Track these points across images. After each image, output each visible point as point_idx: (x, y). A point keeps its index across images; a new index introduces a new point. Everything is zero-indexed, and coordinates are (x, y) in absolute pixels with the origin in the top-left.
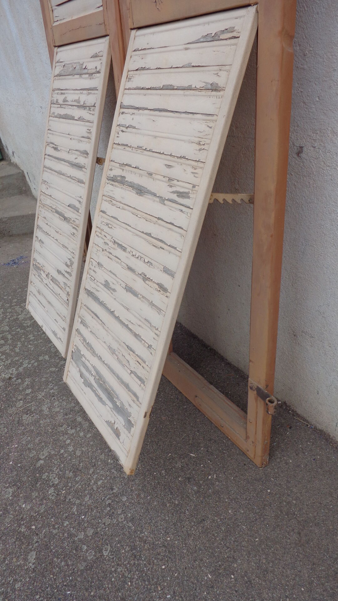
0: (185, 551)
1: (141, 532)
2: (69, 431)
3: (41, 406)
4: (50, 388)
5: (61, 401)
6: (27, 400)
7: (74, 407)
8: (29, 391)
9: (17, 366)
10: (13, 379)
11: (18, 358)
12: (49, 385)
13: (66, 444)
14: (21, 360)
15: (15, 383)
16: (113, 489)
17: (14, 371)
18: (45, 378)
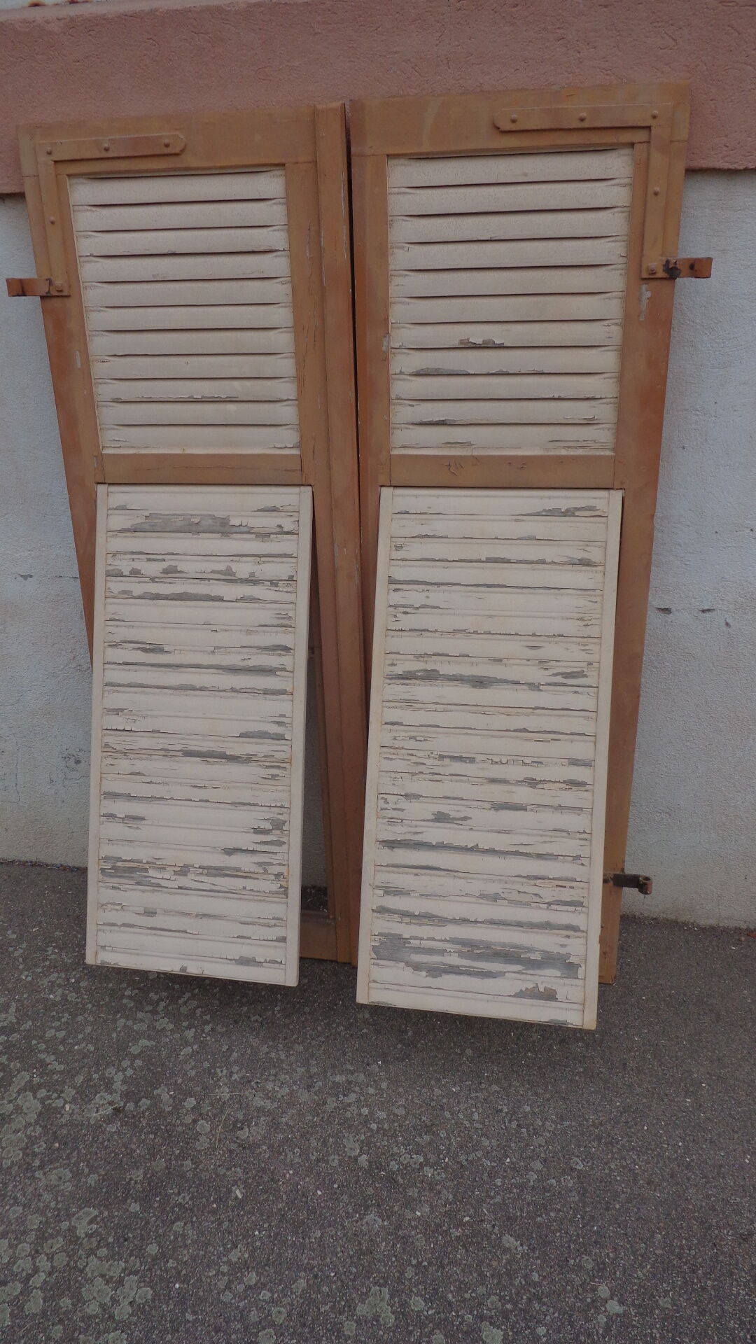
2: (347, 1100)
3: (248, 1105)
4: (226, 1075)
5: (272, 1078)
6: (210, 1114)
7: (308, 1071)
8: (191, 1102)
9: (102, 1088)
10: (126, 1108)
11: (82, 1078)
12: (216, 1073)
13: (366, 1116)
14: (96, 1076)
15: (142, 1109)
16: (501, 1111)
17: (109, 1097)
18: (192, 1069)
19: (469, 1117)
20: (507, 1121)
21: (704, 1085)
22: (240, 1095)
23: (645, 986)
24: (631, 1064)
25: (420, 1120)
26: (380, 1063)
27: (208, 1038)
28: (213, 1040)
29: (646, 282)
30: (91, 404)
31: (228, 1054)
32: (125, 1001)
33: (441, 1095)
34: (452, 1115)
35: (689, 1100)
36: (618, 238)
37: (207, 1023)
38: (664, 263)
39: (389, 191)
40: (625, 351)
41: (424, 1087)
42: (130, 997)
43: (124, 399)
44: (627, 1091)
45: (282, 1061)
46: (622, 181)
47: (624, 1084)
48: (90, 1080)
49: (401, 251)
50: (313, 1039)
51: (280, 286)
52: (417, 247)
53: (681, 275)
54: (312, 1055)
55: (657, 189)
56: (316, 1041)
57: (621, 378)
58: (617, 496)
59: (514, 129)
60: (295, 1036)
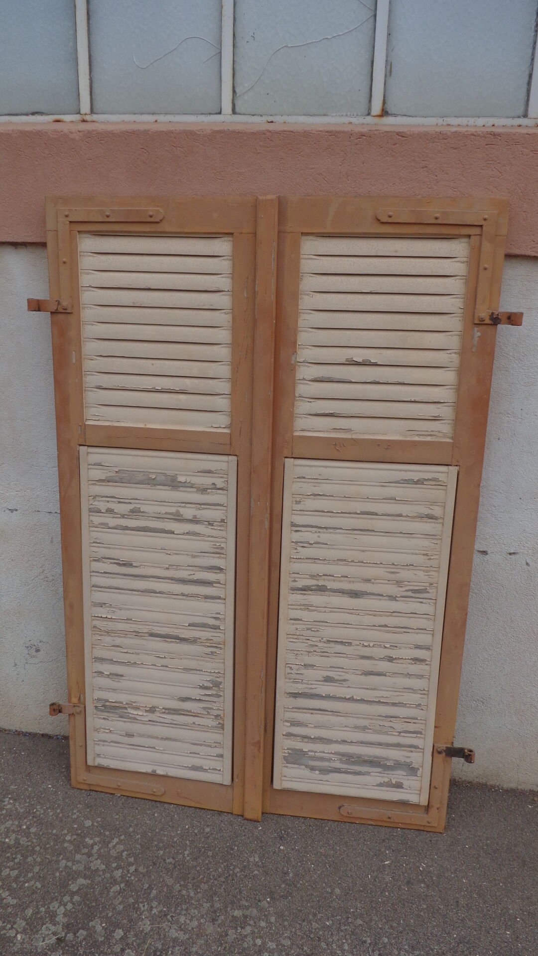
0: (475, 933)
1: (432, 950)
2: (244, 932)
3: (165, 936)
4: (147, 909)
5: (184, 912)
6: (135, 944)
7: (212, 906)
8: (119, 933)
9: (47, 920)
10: (67, 938)
11: (32, 911)
12: (139, 908)
13: (260, 946)
14: (43, 909)
15: (79, 939)
16: (365, 942)
17: (53, 928)
18: (120, 904)
19: (341, 947)
20: (370, 951)
21: (518, 919)
22: (158, 927)
23: (467, 837)
24: (462, 902)
25: (303, 949)
26: (268, 899)
27: (133, 878)
28: (137, 879)
29: (477, 326)
30: (80, 389)
31: (149, 891)
32: (66, 845)
33: (318, 928)
34: (327, 945)
35: (508, 933)
36: (458, 296)
37: (131, 864)
38: (490, 314)
39: (302, 256)
40: (461, 371)
41: (304, 921)
42: (70, 842)
43: (104, 386)
44: (461, 925)
45: (192, 898)
46: (462, 259)
47: (458, 919)
48: (38, 913)
49: (308, 297)
50: (215, 879)
51: (223, 315)
52: (318, 294)
53: (502, 322)
54: (215, 893)
55: (486, 266)
56: (218, 881)
57: (458, 389)
58: (454, 470)
59: (390, 221)
60: (201, 877)
